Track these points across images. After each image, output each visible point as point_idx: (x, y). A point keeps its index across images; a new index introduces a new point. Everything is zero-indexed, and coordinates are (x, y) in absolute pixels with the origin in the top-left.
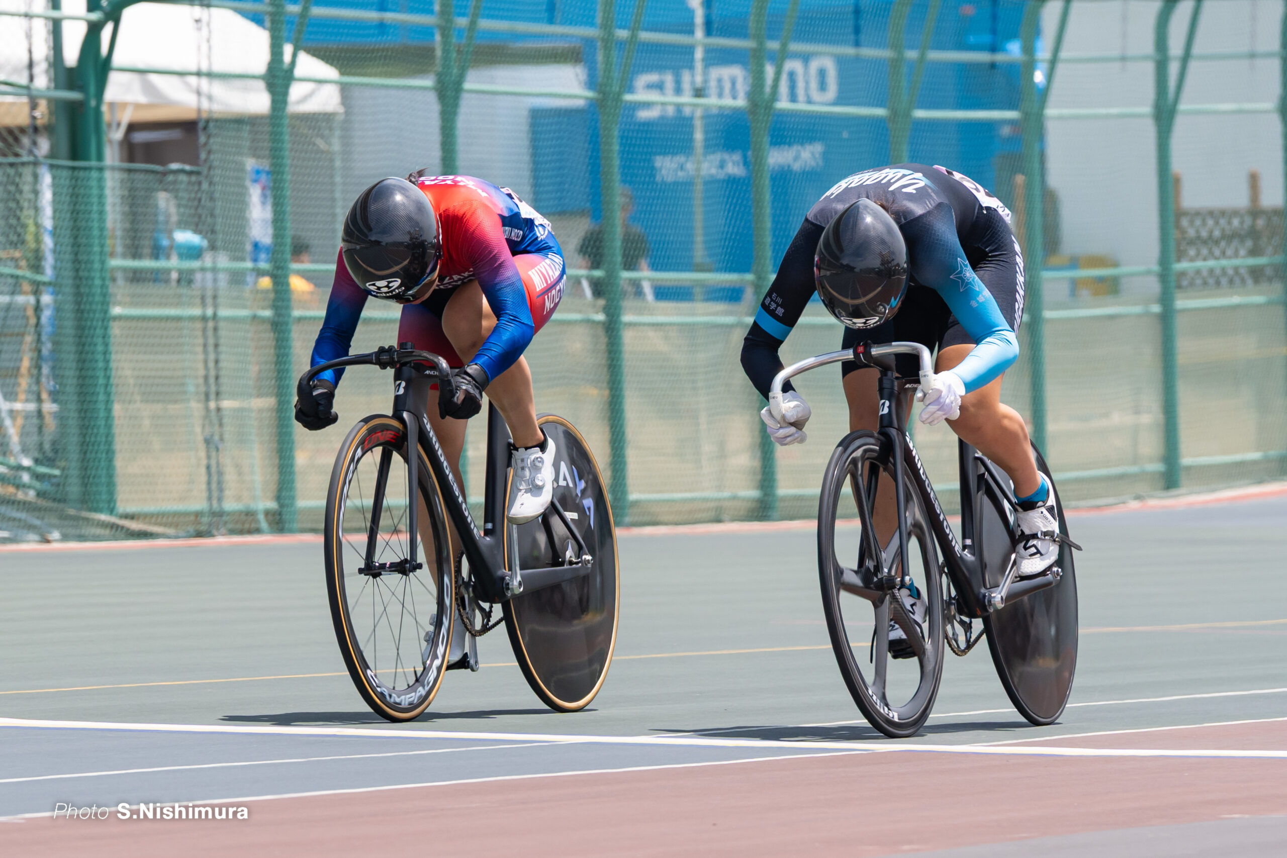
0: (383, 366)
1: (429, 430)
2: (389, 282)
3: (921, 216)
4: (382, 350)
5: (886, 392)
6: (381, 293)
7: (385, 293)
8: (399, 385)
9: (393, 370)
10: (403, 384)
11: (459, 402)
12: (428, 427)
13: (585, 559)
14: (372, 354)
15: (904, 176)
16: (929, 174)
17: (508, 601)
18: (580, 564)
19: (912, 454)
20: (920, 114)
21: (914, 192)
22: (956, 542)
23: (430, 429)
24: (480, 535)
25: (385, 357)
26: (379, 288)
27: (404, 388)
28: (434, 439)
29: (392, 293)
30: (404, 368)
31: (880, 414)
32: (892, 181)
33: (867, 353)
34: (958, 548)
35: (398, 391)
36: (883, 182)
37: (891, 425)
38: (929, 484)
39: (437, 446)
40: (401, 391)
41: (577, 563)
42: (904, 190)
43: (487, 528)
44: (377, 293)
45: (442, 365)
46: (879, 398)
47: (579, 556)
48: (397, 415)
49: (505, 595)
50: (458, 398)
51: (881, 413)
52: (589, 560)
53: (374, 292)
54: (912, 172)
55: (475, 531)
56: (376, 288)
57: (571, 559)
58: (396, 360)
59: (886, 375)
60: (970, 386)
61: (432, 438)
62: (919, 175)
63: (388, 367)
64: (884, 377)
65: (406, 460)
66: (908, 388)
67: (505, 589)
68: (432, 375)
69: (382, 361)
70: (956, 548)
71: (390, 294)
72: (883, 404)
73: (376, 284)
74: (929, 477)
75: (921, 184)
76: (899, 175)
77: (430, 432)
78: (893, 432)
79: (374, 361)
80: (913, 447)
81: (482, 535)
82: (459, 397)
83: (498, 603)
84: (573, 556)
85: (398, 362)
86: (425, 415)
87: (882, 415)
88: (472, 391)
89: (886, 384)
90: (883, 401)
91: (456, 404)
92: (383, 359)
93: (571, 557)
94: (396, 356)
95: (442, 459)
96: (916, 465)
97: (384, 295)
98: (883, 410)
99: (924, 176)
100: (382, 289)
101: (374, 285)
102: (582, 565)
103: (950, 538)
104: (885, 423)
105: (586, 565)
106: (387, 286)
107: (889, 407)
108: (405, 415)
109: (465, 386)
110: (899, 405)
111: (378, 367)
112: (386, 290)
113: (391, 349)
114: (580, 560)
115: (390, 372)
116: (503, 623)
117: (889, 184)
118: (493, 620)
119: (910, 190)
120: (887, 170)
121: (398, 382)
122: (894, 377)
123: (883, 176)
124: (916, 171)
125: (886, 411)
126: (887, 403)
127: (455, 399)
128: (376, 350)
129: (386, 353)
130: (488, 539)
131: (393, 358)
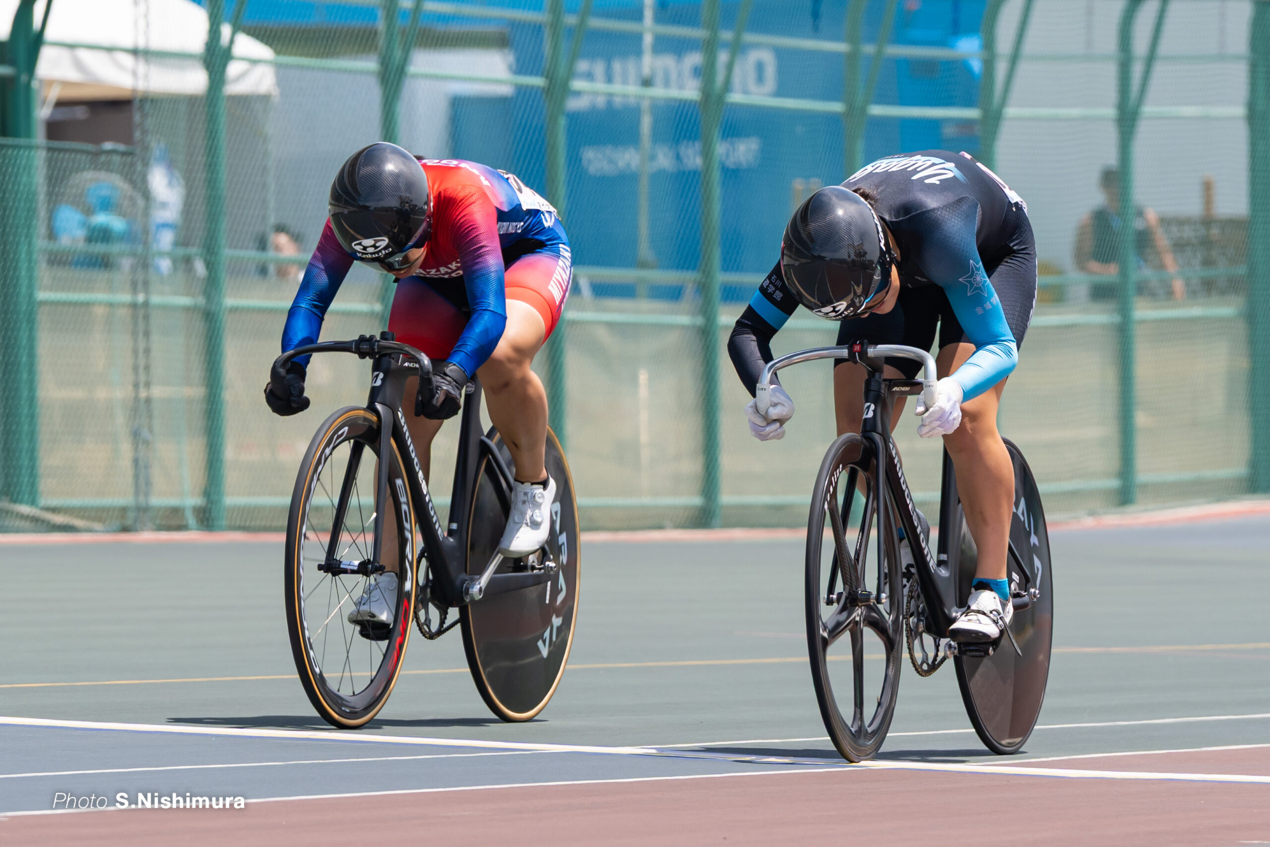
0: (362, 355)
1: (403, 425)
2: (376, 241)
3: (934, 210)
4: (362, 339)
5: (872, 394)
6: (367, 254)
7: (371, 254)
8: (377, 376)
9: (372, 361)
10: (381, 375)
11: (439, 404)
12: (403, 421)
13: (548, 565)
14: (352, 342)
15: (933, 165)
16: (961, 165)
17: (466, 606)
18: (543, 571)
19: (894, 462)
20: (876, 110)
21: (938, 183)
22: (931, 557)
23: (405, 423)
24: (444, 536)
25: (365, 347)
26: (365, 248)
27: (382, 379)
28: (407, 434)
29: (378, 254)
30: (384, 359)
31: (863, 418)
32: (918, 170)
33: (863, 354)
34: (932, 564)
35: (375, 382)
36: (909, 169)
37: (874, 430)
38: (909, 494)
39: (409, 442)
40: (379, 383)
41: (540, 569)
42: (927, 181)
43: (451, 528)
44: (363, 254)
45: (424, 362)
46: (864, 401)
47: (542, 562)
48: (371, 408)
49: (463, 600)
50: (438, 399)
51: (865, 416)
52: (551, 567)
53: (359, 252)
54: (943, 161)
55: (439, 532)
56: (362, 247)
57: (534, 564)
58: (376, 350)
59: (874, 376)
60: (968, 395)
61: (405, 433)
62: (951, 165)
63: (368, 358)
64: (872, 379)
65: (378, 452)
66: (896, 391)
67: (464, 594)
68: (411, 367)
69: (362, 351)
70: (931, 564)
71: (377, 255)
72: (868, 407)
73: (362, 244)
74: (909, 486)
75: (950, 175)
76: (929, 163)
77: (403, 427)
78: (877, 437)
79: (354, 350)
80: (896, 454)
81: (446, 535)
82: (439, 397)
83: (456, 607)
84: (536, 561)
85: (377, 353)
86: (400, 409)
87: (866, 419)
88: (452, 392)
89: (874, 386)
90: (868, 404)
91: (435, 406)
92: (363, 348)
93: (533, 562)
94: (376, 347)
95: (413, 455)
96: (897, 473)
97: (370, 256)
98: (867, 414)
99: (956, 167)
100: (368, 249)
101: (360, 244)
102: (545, 571)
103: (926, 553)
104: (868, 427)
105: (549, 571)
106: (374, 246)
107: (874, 411)
108: (379, 407)
109: (445, 386)
110: (884, 407)
111: (356, 356)
112: (371, 250)
113: (372, 339)
114: (542, 566)
115: (369, 362)
116: (459, 626)
117: (915, 172)
118: (448, 623)
119: (935, 180)
120: (918, 157)
121: (376, 373)
122: (882, 379)
123: (912, 163)
124: (948, 160)
125: (870, 414)
126: (873, 407)
127: (434, 402)
128: (357, 338)
129: (368, 343)
130: (451, 540)
131: (373, 349)
